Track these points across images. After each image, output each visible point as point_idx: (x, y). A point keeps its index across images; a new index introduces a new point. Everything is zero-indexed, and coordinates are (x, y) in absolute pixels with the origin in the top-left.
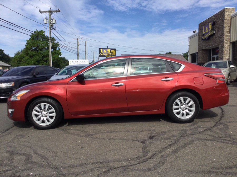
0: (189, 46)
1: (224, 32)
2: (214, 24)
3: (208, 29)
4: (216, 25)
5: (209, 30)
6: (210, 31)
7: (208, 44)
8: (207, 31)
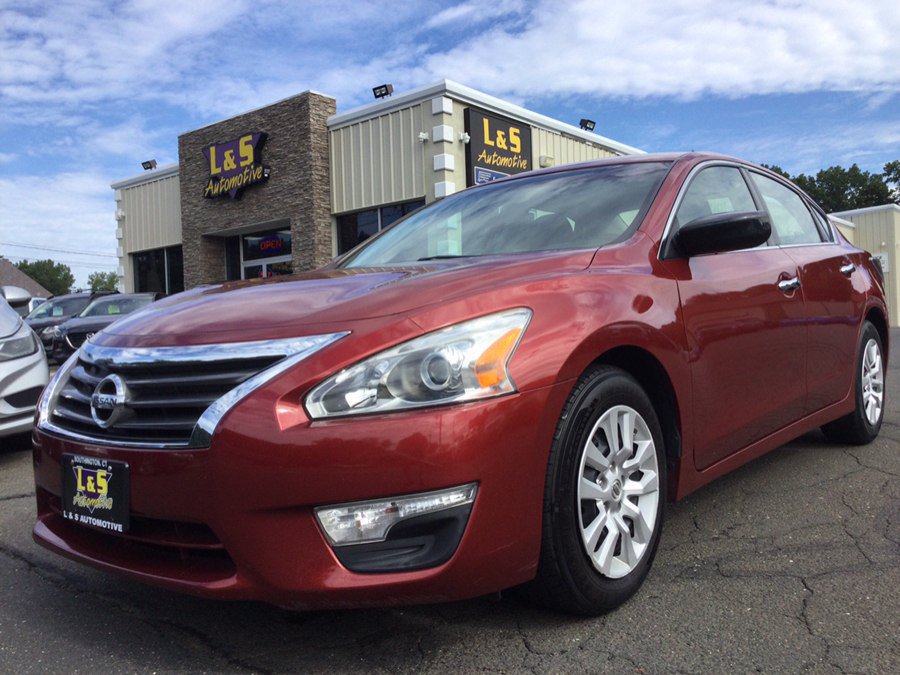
0: (121, 220)
1: (311, 174)
2: (261, 143)
3: (238, 159)
4: (271, 148)
5: (243, 164)
6: (249, 167)
7: (236, 216)
8: (234, 166)
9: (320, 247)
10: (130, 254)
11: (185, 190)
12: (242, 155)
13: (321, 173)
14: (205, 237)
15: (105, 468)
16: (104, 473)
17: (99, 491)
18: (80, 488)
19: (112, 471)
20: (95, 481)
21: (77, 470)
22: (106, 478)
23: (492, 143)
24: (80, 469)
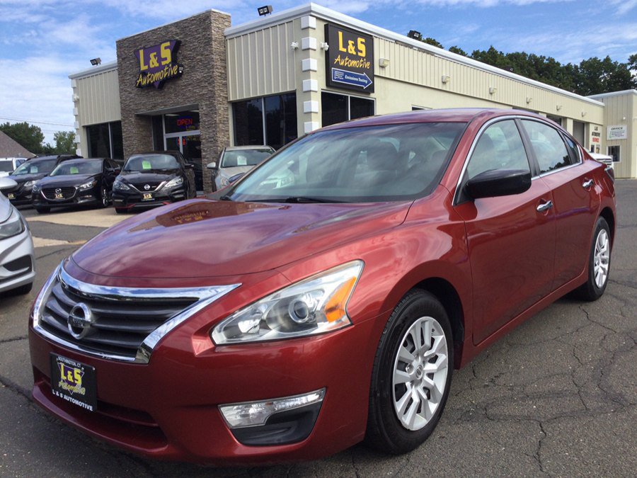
0: (76, 102)
1: (213, 72)
2: (176, 48)
3: (160, 59)
4: (184, 51)
5: (163, 63)
6: (168, 65)
7: (160, 101)
8: (157, 65)
9: (221, 125)
10: (83, 127)
11: (122, 81)
12: (163, 56)
13: (220, 71)
14: (138, 115)
15: (80, 369)
16: (79, 371)
17: (76, 382)
18: (63, 377)
19: (84, 371)
20: (73, 374)
21: (60, 365)
22: (81, 374)
23: (345, 50)
24: (62, 365)
